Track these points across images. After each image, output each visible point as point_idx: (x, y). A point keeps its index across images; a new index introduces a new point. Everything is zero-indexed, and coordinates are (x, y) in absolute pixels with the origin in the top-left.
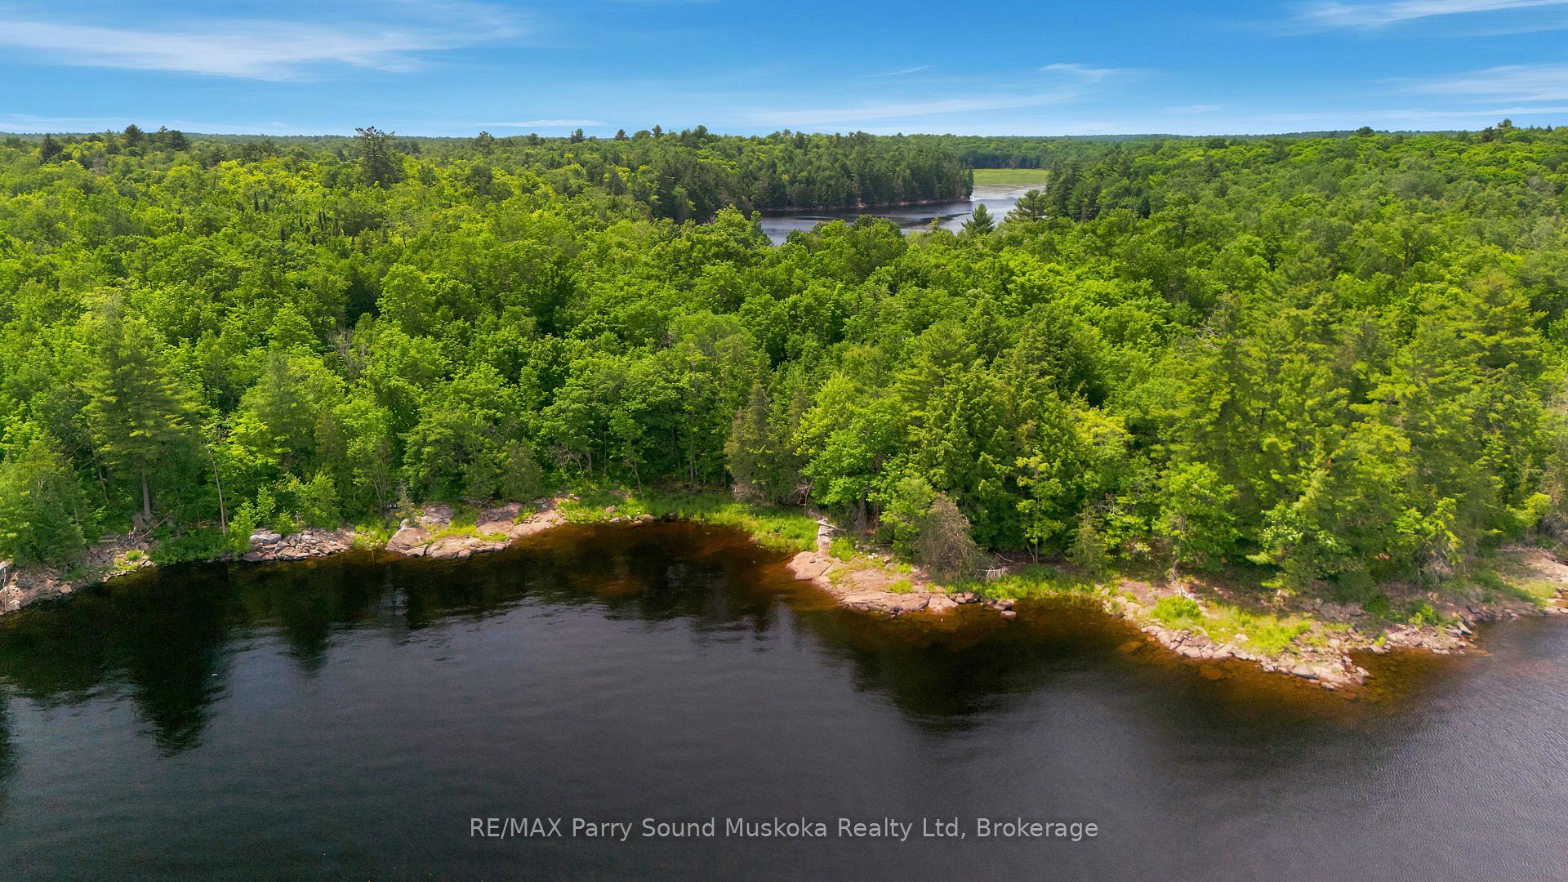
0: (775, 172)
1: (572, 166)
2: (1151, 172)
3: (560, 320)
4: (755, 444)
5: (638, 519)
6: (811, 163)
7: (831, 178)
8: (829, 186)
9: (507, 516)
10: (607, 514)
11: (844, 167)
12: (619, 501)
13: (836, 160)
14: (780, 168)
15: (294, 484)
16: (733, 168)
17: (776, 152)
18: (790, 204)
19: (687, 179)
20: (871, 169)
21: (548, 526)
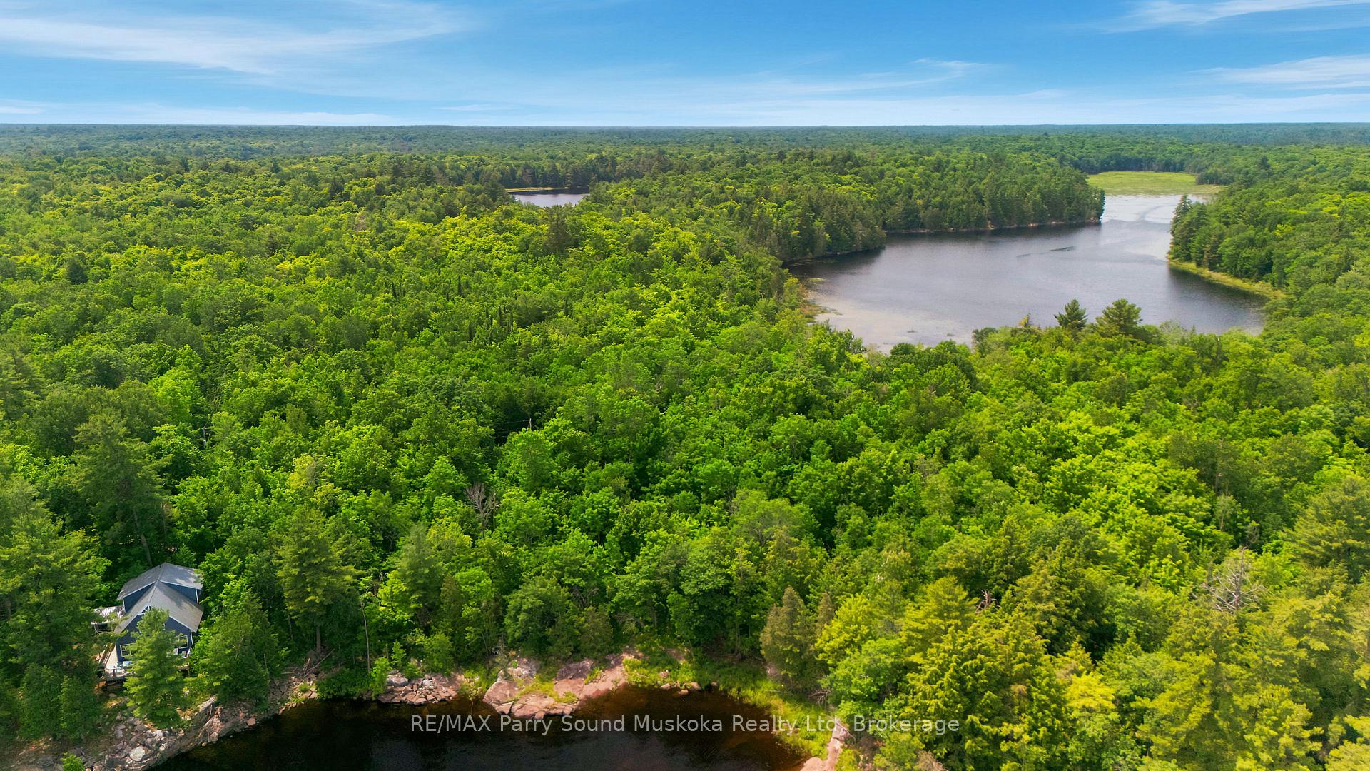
0: (910, 197)
1: (728, 203)
2: (1280, 222)
3: (652, 469)
4: (784, 640)
5: (686, 688)
6: (946, 188)
7: (963, 202)
8: (960, 210)
9: (579, 674)
10: (661, 678)
11: (976, 192)
12: (672, 664)
13: (971, 183)
14: (917, 193)
15: (420, 639)
16: (872, 193)
17: (915, 176)
18: (923, 226)
19: (826, 214)
20: (1002, 195)
21: (611, 686)
